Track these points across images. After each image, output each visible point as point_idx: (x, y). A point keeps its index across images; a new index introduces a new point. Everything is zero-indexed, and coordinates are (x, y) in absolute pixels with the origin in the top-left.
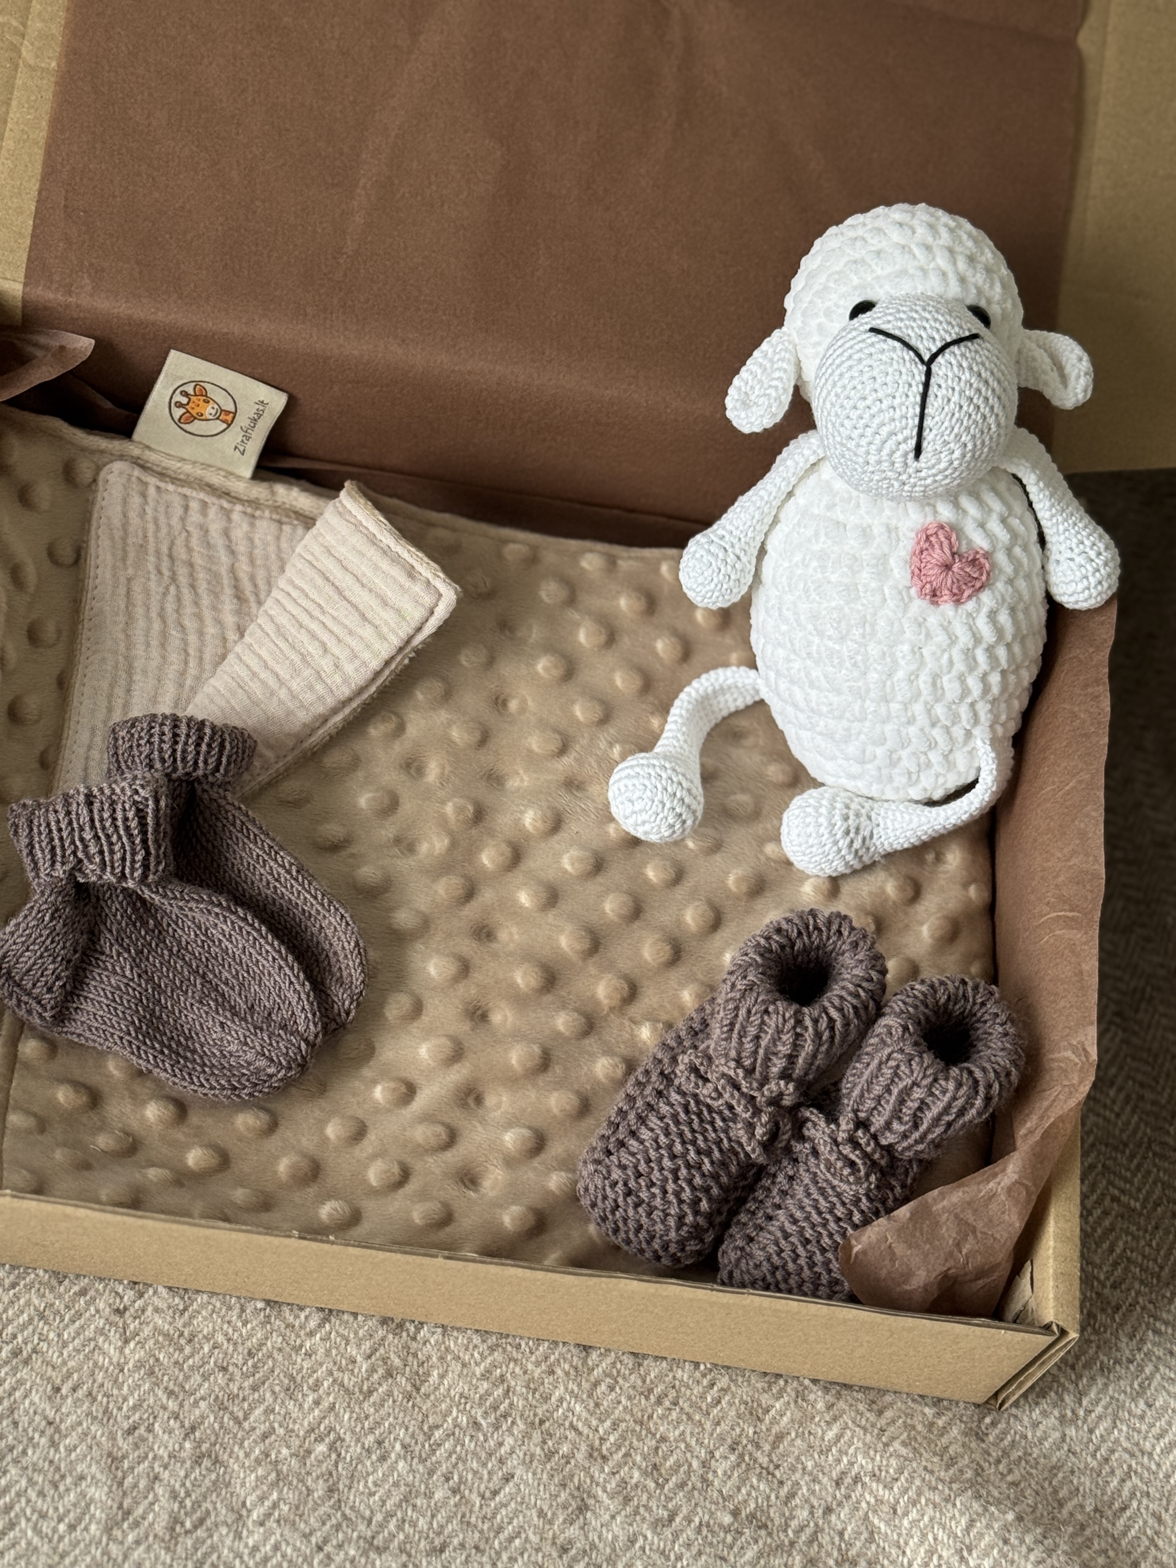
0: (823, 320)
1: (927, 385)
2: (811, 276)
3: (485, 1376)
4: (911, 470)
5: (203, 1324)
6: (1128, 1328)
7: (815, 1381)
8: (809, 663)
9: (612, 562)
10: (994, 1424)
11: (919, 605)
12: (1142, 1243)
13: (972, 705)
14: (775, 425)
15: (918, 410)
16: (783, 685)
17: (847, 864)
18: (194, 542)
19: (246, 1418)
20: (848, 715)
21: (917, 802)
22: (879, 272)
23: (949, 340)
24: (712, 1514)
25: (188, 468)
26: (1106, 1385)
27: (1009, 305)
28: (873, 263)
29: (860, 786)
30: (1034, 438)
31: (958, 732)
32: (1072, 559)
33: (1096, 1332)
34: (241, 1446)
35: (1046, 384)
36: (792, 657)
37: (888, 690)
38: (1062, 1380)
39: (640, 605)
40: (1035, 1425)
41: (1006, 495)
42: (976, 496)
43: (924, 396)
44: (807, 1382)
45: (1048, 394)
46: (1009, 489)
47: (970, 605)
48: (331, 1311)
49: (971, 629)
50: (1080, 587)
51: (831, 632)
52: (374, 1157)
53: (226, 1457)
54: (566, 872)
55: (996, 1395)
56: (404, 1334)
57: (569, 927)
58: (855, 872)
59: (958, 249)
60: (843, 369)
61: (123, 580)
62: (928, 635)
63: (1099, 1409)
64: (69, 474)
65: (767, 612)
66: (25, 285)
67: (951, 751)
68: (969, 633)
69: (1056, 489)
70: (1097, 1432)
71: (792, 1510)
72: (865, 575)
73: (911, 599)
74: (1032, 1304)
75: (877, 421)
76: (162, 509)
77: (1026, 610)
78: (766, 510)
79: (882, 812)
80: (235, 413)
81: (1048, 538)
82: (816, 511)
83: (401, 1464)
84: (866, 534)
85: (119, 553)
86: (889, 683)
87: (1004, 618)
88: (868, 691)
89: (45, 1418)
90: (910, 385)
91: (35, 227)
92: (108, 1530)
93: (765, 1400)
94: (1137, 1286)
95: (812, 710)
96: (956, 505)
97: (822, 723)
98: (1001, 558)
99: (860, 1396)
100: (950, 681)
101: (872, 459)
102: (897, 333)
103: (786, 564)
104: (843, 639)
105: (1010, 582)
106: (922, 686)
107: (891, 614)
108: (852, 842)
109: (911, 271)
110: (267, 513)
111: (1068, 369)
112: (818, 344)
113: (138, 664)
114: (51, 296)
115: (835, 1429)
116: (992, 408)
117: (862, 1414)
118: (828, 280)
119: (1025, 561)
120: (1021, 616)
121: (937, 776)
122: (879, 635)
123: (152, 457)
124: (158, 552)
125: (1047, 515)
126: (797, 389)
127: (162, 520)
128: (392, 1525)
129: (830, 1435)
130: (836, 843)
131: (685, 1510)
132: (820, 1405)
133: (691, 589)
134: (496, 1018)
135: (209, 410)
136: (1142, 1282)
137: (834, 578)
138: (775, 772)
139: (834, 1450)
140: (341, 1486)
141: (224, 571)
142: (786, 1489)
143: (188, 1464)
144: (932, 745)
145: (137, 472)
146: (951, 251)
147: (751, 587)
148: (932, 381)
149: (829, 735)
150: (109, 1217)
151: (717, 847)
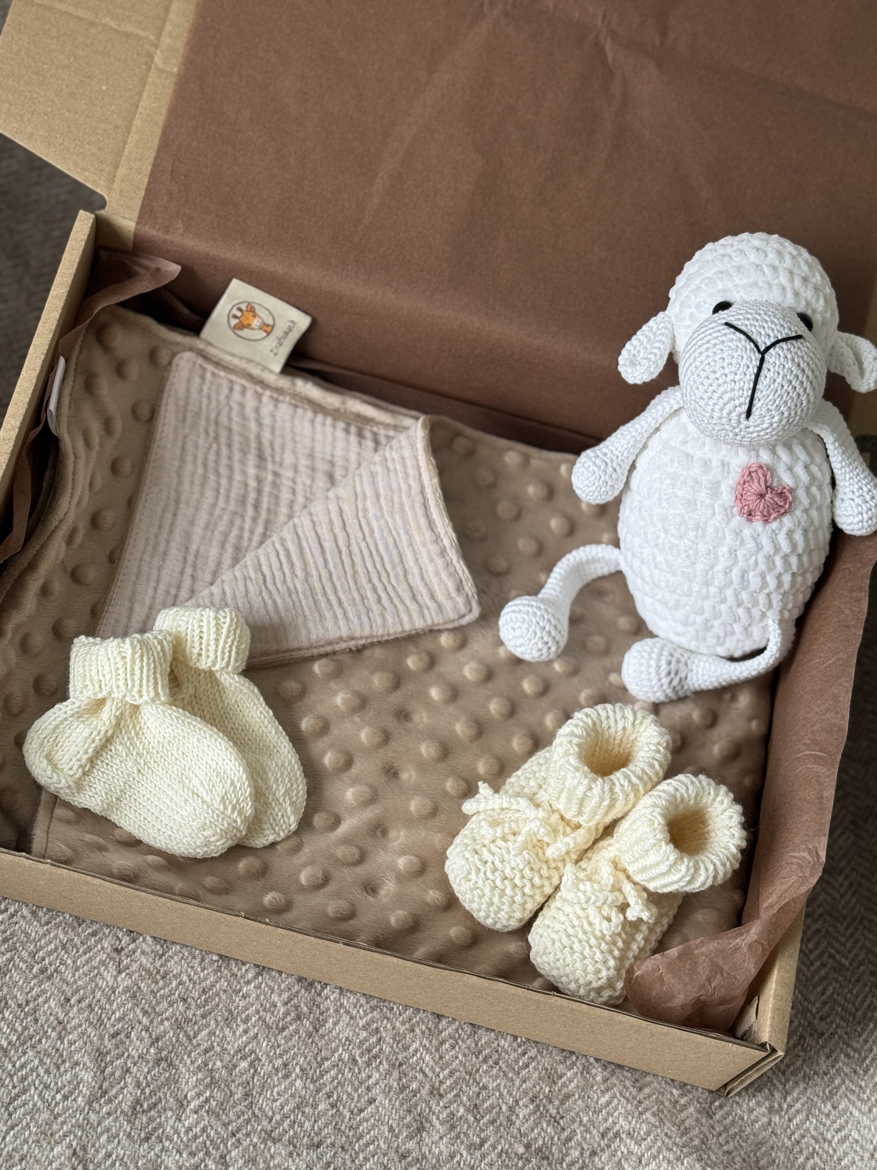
0: (693, 310)
1: (760, 368)
2: (689, 279)
3: (365, 1028)
4: (742, 426)
5: (173, 965)
6: (827, 1050)
7: (597, 1060)
8: (656, 551)
9: (526, 460)
10: (721, 1107)
11: (738, 520)
12: (846, 990)
13: (768, 595)
14: (652, 381)
15: (752, 385)
16: (636, 563)
17: (666, 696)
18: (234, 415)
19: (194, 1037)
20: (679, 591)
21: (722, 657)
22: (738, 282)
23: (780, 338)
24: (511, 1145)
25: (236, 361)
26: (805, 1089)
27: (828, 315)
28: (734, 275)
29: (683, 641)
30: (836, 410)
31: (756, 613)
32: (853, 500)
33: (804, 1050)
34: (189, 1056)
35: (849, 374)
36: (645, 545)
37: (709, 577)
38: (775, 1081)
39: (543, 493)
40: (751, 1111)
41: (811, 449)
42: (788, 447)
43: (757, 376)
44: (592, 1060)
45: (849, 380)
46: (813, 445)
47: (775, 525)
48: (264, 968)
49: (773, 541)
50: (856, 520)
51: (673, 531)
52: (305, 865)
53: (177, 1063)
54: (465, 677)
55: (725, 1086)
56: (313, 991)
57: (463, 718)
58: (672, 702)
59: (796, 271)
60: (702, 349)
61: (181, 436)
62: (742, 543)
63: (798, 1106)
64: (153, 356)
65: (631, 510)
66: (138, 223)
67: (750, 625)
68: (772, 545)
69: (846, 448)
70: (795, 1122)
71: (568, 1149)
72: (703, 495)
73: (733, 516)
74: (755, 1028)
75: (722, 389)
76: (214, 388)
77: (815, 532)
78: (639, 438)
79: (696, 661)
80: (273, 327)
81: (837, 482)
82: (674, 445)
83: (298, 1082)
84: (706, 465)
85: (181, 417)
86: (710, 573)
87: (798, 537)
88: (695, 576)
89: (57, 1019)
90: (748, 367)
91: (149, 183)
92: (90, 1103)
93: (561, 1068)
94: (838, 1020)
95: (654, 584)
96: (774, 452)
97: (660, 594)
98: (801, 493)
99: (629, 1075)
100: (754, 576)
101: (716, 415)
102: (743, 328)
103: (648, 479)
104: (681, 537)
105: (806, 511)
106: (734, 577)
107: (717, 524)
108: (671, 681)
109: (761, 284)
110: (287, 399)
111: (865, 365)
112: (689, 327)
113: (184, 498)
114: (154, 233)
115: (607, 1097)
116: (805, 389)
117: (627, 1089)
118: (701, 283)
119: (818, 497)
120: (811, 536)
121: (738, 641)
122: (707, 538)
123: (212, 351)
124: (208, 418)
125: (839, 466)
126: (671, 356)
127: (213, 395)
128: (286, 1125)
129: (603, 1100)
130: (660, 680)
131: (492, 1140)
132: (599, 1078)
133: (579, 488)
134: (404, 776)
135: (256, 323)
136: (842, 1018)
137: (680, 493)
138: (624, 623)
139: (604, 1111)
140: (254, 1093)
141: (252, 437)
142: (566, 1134)
143: (151, 1064)
144: (736, 619)
145: (200, 361)
146: (791, 272)
147: (622, 492)
148: (765, 366)
149: (665, 603)
150: (116, 887)
151: (575, 672)
